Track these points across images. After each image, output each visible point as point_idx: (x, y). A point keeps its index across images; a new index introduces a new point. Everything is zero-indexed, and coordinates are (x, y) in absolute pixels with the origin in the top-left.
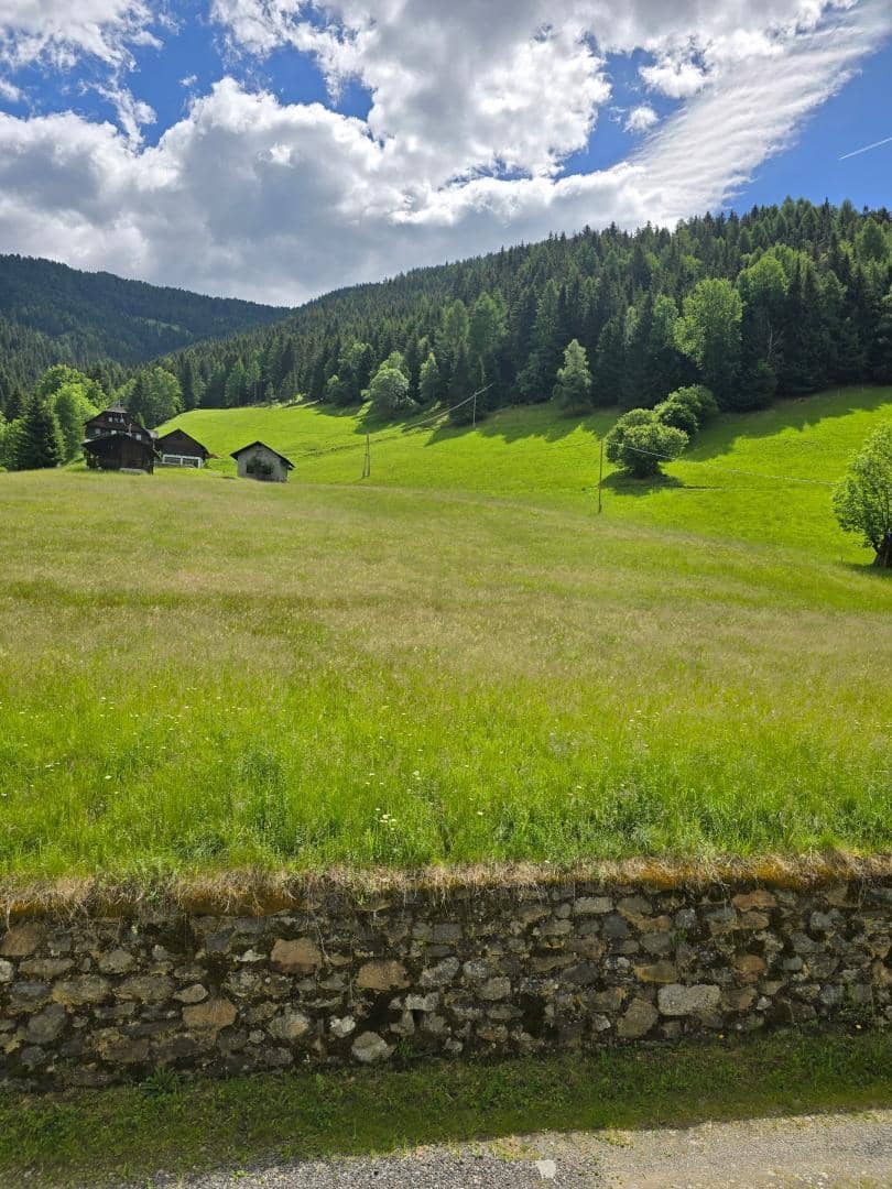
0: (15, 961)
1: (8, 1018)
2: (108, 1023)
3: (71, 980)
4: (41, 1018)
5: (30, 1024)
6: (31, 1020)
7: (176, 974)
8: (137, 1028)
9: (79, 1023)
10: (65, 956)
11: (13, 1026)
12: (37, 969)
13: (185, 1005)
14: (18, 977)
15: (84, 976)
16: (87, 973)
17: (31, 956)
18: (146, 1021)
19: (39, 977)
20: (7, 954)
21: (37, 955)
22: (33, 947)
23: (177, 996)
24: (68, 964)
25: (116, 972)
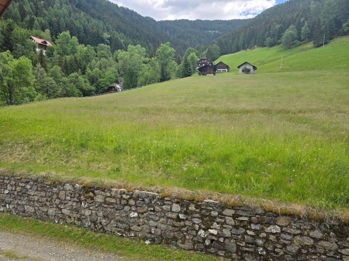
0: (281, 227)
1: (280, 244)
2: (314, 254)
3: (300, 237)
4: (290, 247)
5: (287, 248)
6: (287, 246)
7: (339, 243)
8: (325, 258)
9: (304, 251)
10: (298, 229)
11: (281, 247)
12: (289, 231)
13: (344, 255)
14: (282, 232)
15: (305, 237)
16: (306, 236)
17: (287, 226)
18: (328, 257)
19: (289, 234)
20: (279, 224)
21: (288, 227)
22: (287, 224)
23: (339, 251)
24: (299, 232)
25: (316, 238)
